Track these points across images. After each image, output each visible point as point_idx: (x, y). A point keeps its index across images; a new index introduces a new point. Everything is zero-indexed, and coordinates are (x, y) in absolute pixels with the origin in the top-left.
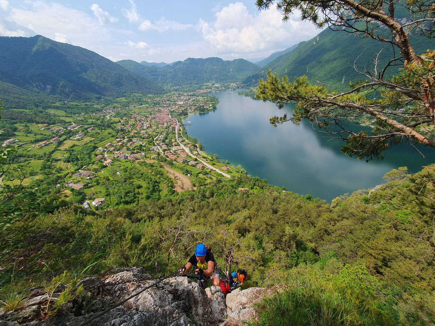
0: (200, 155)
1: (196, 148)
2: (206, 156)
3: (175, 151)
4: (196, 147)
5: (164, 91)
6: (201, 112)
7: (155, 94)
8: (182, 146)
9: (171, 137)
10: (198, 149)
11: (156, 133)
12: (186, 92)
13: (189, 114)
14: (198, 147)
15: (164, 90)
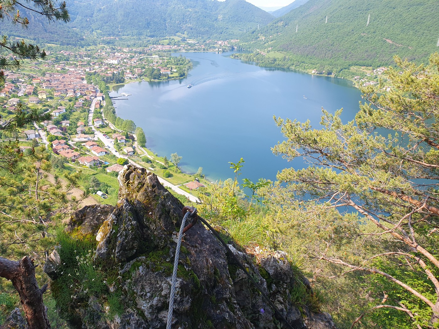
0: (138, 155)
1: (131, 140)
2: (151, 158)
3: (79, 144)
4: (133, 139)
5: (82, 42)
6: (152, 80)
7: (62, 44)
8: (99, 135)
9: (76, 117)
10: (136, 144)
11: (45, 106)
12: (128, 46)
13: (127, 80)
14: (136, 139)
15: (83, 39)
